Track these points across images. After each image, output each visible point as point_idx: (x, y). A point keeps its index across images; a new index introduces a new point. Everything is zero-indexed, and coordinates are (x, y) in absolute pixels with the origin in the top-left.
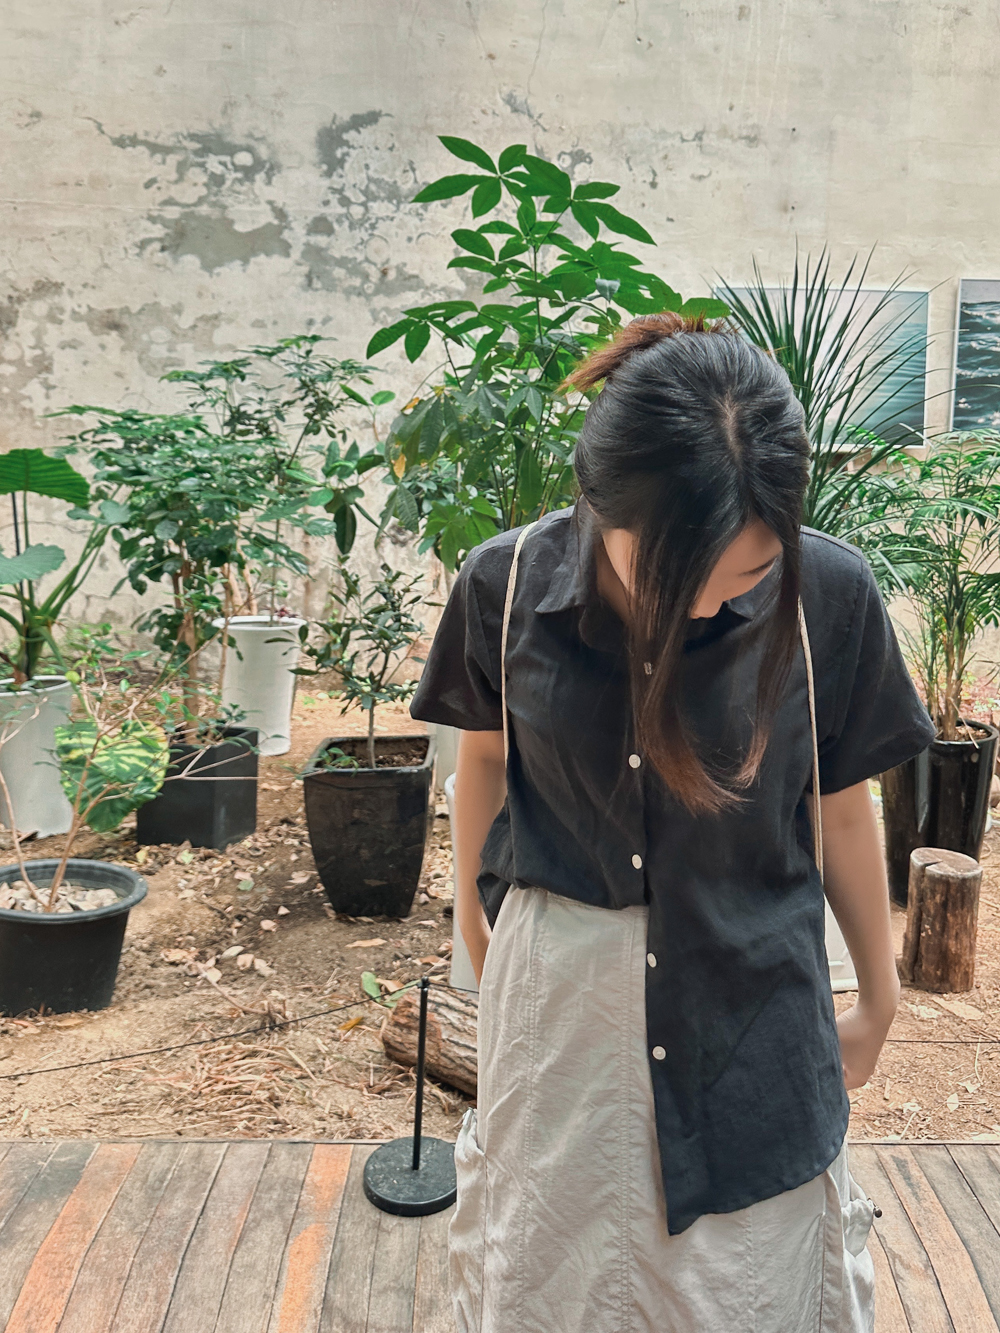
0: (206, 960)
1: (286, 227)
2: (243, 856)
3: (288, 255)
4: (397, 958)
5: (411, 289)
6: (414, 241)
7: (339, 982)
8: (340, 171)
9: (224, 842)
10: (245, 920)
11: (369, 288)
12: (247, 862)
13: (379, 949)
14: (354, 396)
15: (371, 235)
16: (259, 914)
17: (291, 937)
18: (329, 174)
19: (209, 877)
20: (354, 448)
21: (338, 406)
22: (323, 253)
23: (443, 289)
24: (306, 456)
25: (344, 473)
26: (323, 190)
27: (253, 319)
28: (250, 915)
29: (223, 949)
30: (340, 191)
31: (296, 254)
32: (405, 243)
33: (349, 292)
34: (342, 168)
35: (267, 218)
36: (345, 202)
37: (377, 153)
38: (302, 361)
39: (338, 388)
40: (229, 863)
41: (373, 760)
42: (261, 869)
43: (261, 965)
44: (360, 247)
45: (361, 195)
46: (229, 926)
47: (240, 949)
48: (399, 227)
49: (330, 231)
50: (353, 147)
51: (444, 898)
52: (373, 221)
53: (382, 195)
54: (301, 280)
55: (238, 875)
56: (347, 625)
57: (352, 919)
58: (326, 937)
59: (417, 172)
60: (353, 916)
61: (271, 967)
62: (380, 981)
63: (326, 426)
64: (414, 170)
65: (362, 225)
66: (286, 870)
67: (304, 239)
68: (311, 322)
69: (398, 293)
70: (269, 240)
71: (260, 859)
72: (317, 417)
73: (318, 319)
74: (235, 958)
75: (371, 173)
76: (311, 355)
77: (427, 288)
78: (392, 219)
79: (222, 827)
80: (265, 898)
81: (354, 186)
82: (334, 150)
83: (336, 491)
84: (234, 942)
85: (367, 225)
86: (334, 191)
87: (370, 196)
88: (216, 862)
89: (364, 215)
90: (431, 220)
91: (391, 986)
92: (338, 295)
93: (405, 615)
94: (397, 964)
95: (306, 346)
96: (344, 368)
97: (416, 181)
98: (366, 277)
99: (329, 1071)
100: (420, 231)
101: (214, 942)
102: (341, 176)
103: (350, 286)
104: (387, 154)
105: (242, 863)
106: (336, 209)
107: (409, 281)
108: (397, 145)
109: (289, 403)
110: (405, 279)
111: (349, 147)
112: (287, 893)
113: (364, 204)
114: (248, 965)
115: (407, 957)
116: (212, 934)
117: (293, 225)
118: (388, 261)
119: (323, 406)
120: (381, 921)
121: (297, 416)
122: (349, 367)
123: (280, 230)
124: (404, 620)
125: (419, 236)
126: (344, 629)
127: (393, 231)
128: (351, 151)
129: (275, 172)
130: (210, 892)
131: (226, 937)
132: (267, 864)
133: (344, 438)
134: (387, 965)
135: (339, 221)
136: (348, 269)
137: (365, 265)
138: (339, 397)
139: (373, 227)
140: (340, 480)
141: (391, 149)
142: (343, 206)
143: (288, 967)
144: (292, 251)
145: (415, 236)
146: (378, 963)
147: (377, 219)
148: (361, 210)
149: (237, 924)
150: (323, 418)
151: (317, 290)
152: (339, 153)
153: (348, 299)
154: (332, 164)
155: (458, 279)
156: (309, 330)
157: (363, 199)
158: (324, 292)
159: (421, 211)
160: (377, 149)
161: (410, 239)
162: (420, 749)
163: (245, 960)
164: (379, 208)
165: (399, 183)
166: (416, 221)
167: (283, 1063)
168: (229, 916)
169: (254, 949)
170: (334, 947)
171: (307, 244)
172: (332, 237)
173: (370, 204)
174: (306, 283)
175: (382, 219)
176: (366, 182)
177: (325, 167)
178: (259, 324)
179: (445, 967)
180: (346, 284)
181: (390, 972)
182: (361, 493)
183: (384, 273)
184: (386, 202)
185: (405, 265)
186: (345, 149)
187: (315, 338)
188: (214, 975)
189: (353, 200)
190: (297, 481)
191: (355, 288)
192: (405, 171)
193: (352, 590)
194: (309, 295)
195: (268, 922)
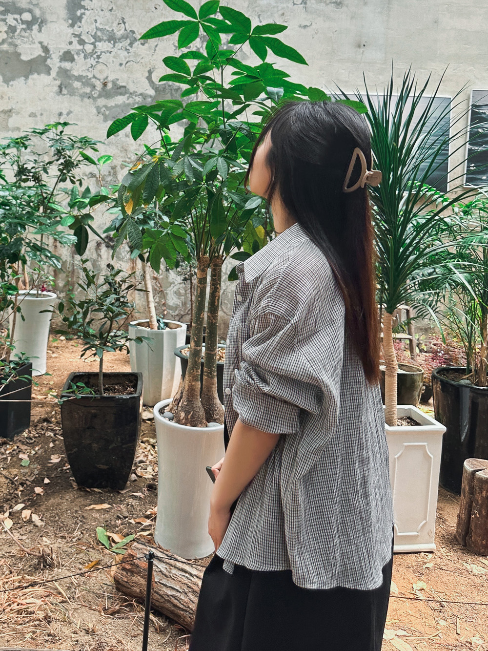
0: (4, 512)
1: (48, 57)
2: (23, 443)
3: (49, 74)
4: (118, 518)
5: (121, 94)
6: (123, 66)
7: (82, 533)
8: (79, 24)
9: (13, 433)
10: (25, 486)
11: (95, 94)
12: (26, 447)
13: (106, 511)
14: (87, 158)
15: (97, 62)
16: (33, 482)
17: (52, 500)
18: (72, 25)
19: (5, 456)
20: (88, 190)
21: (77, 165)
22: (68, 73)
23: (141, 94)
24: (58, 194)
25: (82, 206)
26: (70, 35)
27: (29, 113)
28: (28, 483)
29: (14, 505)
30: (79, 36)
31: (54, 73)
32: (118, 67)
33: (83, 96)
34: (81, 22)
35: (39, 52)
36: (82, 42)
37: (102, 13)
38: (58, 137)
39: (78, 153)
40: (16, 448)
41: (102, 388)
42: (33, 452)
43: (35, 518)
44: (90, 69)
45: (91, 38)
46: (16, 489)
47: (22, 505)
48: (114, 57)
49: (72, 60)
50: (87, 9)
51: (146, 477)
52: (99, 54)
53: (105, 38)
54: (56, 89)
55: (21, 456)
56: (87, 303)
57: (88, 490)
58: (72, 502)
59: (126, 24)
60: (89, 488)
61: (42, 520)
62: (108, 534)
63: (70, 177)
64: (124, 23)
65: (92, 56)
66: (48, 453)
67: (58, 65)
68: (60, 114)
69: (113, 97)
70: (39, 65)
71: (32, 445)
72: (65, 171)
73: (65, 112)
74: (20, 512)
75: (98, 24)
76: (63, 134)
77: (131, 93)
78: (110, 52)
79: (12, 424)
80: (36, 472)
81: (87, 33)
82: (76, 11)
83: (75, 217)
84: (20, 501)
85: (95, 56)
86: (75, 36)
87: (97, 39)
88: (8, 446)
89: (93, 50)
90: (134, 53)
91: (116, 537)
92: (76, 97)
93: (123, 297)
94: (119, 522)
95: (60, 128)
96: (81, 142)
97: (125, 30)
98: (94, 87)
99: (78, 597)
100: (127, 60)
101: (8, 500)
102: (80, 27)
103: (84, 93)
104: (108, 14)
105: (23, 447)
106: (76, 46)
107: (120, 90)
108: (114, 8)
109: (50, 163)
110: (118, 88)
111: (85, 9)
112: (49, 469)
113: (93, 44)
114: (28, 518)
115: (125, 517)
116: (7, 495)
117: (53, 56)
118: (107, 77)
119: (68, 165)
120: (107, 492)
121: (54, 170)
122: (86, 142)
123: (45, 59)
124: (122, 300)
125: (127, 62)
126: (86, 305)
127: (111, 59)
128: (86, 11)
129: (44, 24)
130: (5, 466)
131: (15, 497)
132: (37, 449)
133: (81, 184)
134: (113, 523)
135: (78, 54)
136: (82, 82)
137: (93, 80)
138: (77, 159)
139: (98, 57)
140: (79, 210)
141: (111, 10)
142: (80, 45)
143: (51, 521)
144: (51, 72)
145: (124, 63)
146: (107, 521)
147: (101, 53)
148: (92, 46)
149: (21, 489)
150: (68, 172)
151: (64, 95)
152: (79, 13)
153: (82, 100)
154: (75, 20)
155: (151, 88)
156: (60, 119)
157: (93, 40)
158: (68, 96)
159: (128, 47)
160: (102, 10)
161: (121, 64)
162: (131, 382)
163: (26, 513)
164: (102, 46)
165: (115, 31)
166: (125, 53)
167: (51, 591)
168: (16, 483)
169: (32, 506)
170: (78, 509)
171: (60, 68)
172: (74, 63)
173: (97, 44)
174: (59, 90)
175: (104, 52)
176: (95, 30)
177: (70, 21)
178: (33, 115)
179: (151, 525)
180: (81, 91)
181: (115, 528)
182: (92, 218)
183: (105, 84)
184: (107, 42)
185: (118, 80)
186: (83, 11)
187: (65, 124)
188: (8, 524)
189: (87, 41)
190: (53, 210)
191: (87, 94)
192: (119, 24)
193: (91, 280)
194: (60, 98)
195: (38, 488)
